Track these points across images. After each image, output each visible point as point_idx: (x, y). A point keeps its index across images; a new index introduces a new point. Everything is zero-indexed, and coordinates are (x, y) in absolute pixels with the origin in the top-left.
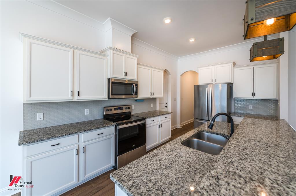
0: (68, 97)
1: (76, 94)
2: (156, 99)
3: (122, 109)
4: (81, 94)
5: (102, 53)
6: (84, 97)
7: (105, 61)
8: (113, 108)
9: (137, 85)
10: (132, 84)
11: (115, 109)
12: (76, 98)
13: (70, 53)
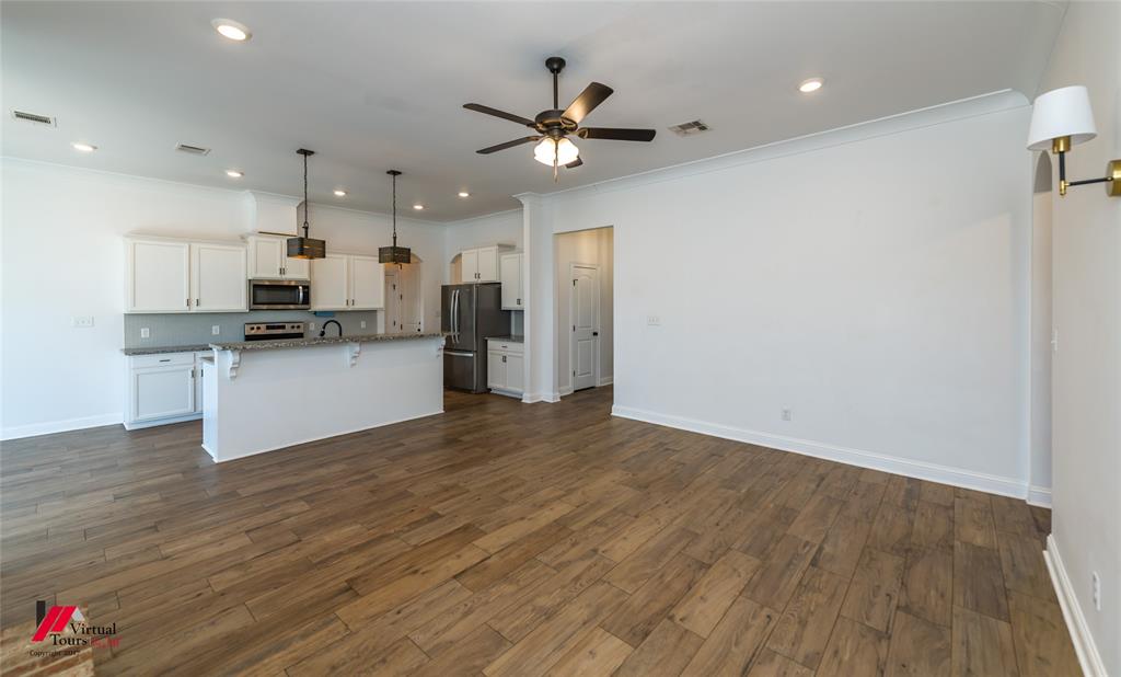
0: (183, 308)
1: (194, 303)
2: (375, 311)
3: (283, 327)
4: (202, 302)
5: (243, 238)
6: (205, 307)
7: (243, 253)
8: (263, 327)
9: (307, 288)
10: (297, 287)
11: (268, 328)
12: (194, 309)
13: (186, 250)
